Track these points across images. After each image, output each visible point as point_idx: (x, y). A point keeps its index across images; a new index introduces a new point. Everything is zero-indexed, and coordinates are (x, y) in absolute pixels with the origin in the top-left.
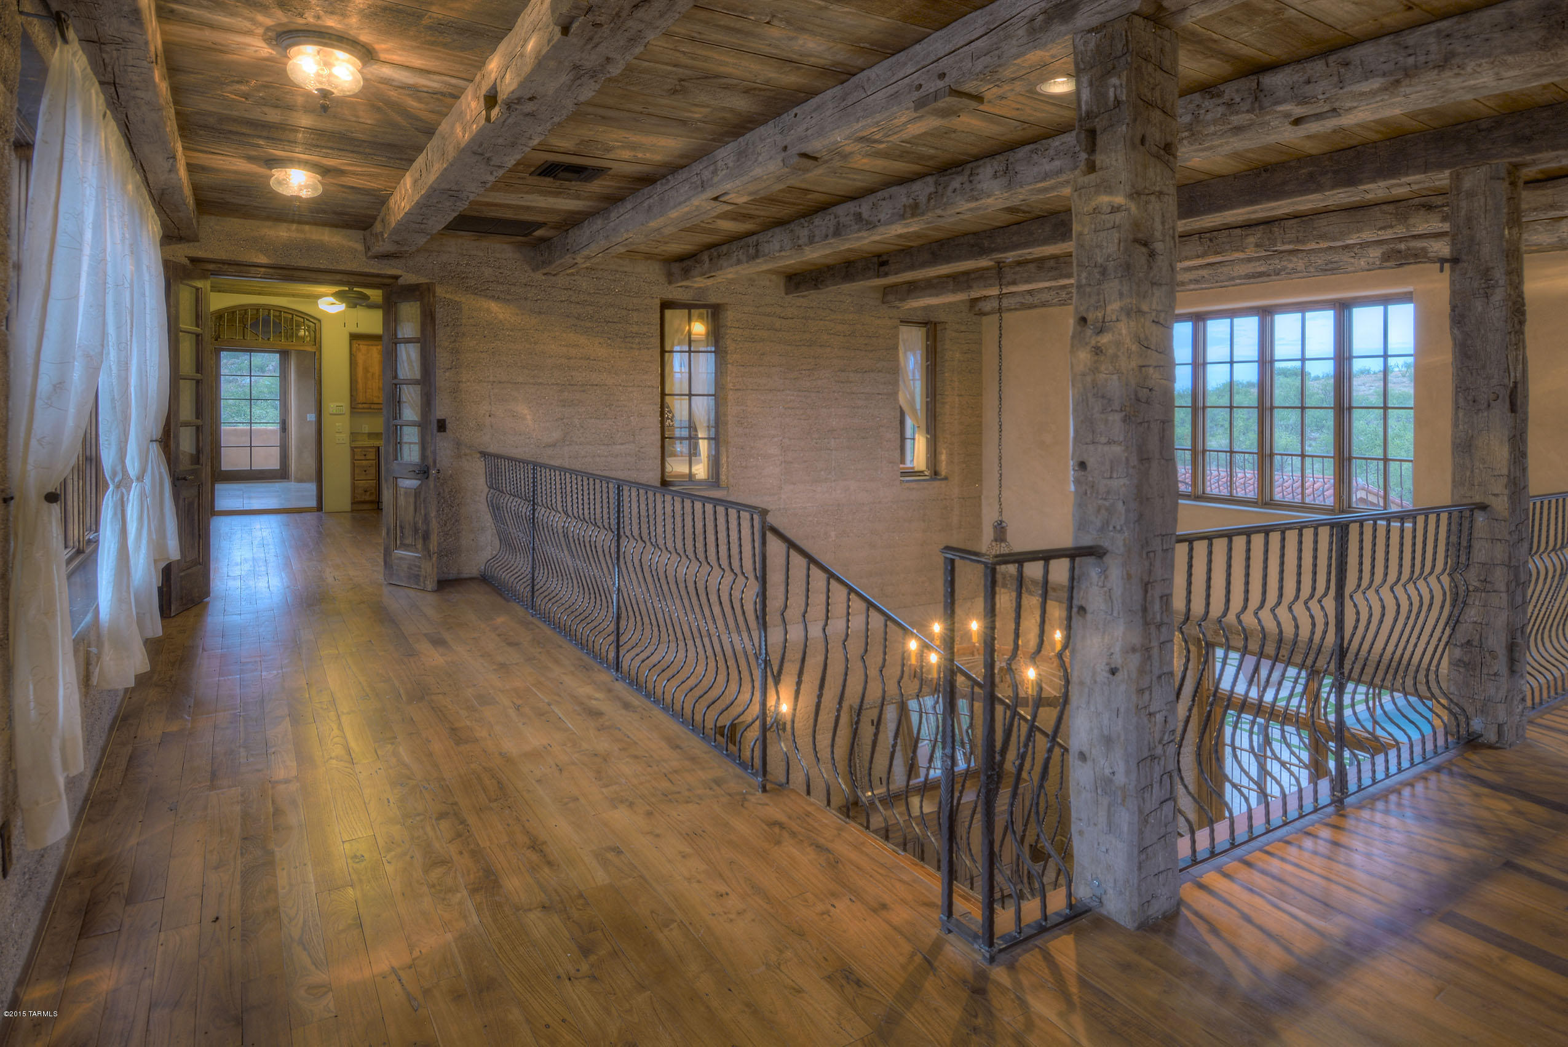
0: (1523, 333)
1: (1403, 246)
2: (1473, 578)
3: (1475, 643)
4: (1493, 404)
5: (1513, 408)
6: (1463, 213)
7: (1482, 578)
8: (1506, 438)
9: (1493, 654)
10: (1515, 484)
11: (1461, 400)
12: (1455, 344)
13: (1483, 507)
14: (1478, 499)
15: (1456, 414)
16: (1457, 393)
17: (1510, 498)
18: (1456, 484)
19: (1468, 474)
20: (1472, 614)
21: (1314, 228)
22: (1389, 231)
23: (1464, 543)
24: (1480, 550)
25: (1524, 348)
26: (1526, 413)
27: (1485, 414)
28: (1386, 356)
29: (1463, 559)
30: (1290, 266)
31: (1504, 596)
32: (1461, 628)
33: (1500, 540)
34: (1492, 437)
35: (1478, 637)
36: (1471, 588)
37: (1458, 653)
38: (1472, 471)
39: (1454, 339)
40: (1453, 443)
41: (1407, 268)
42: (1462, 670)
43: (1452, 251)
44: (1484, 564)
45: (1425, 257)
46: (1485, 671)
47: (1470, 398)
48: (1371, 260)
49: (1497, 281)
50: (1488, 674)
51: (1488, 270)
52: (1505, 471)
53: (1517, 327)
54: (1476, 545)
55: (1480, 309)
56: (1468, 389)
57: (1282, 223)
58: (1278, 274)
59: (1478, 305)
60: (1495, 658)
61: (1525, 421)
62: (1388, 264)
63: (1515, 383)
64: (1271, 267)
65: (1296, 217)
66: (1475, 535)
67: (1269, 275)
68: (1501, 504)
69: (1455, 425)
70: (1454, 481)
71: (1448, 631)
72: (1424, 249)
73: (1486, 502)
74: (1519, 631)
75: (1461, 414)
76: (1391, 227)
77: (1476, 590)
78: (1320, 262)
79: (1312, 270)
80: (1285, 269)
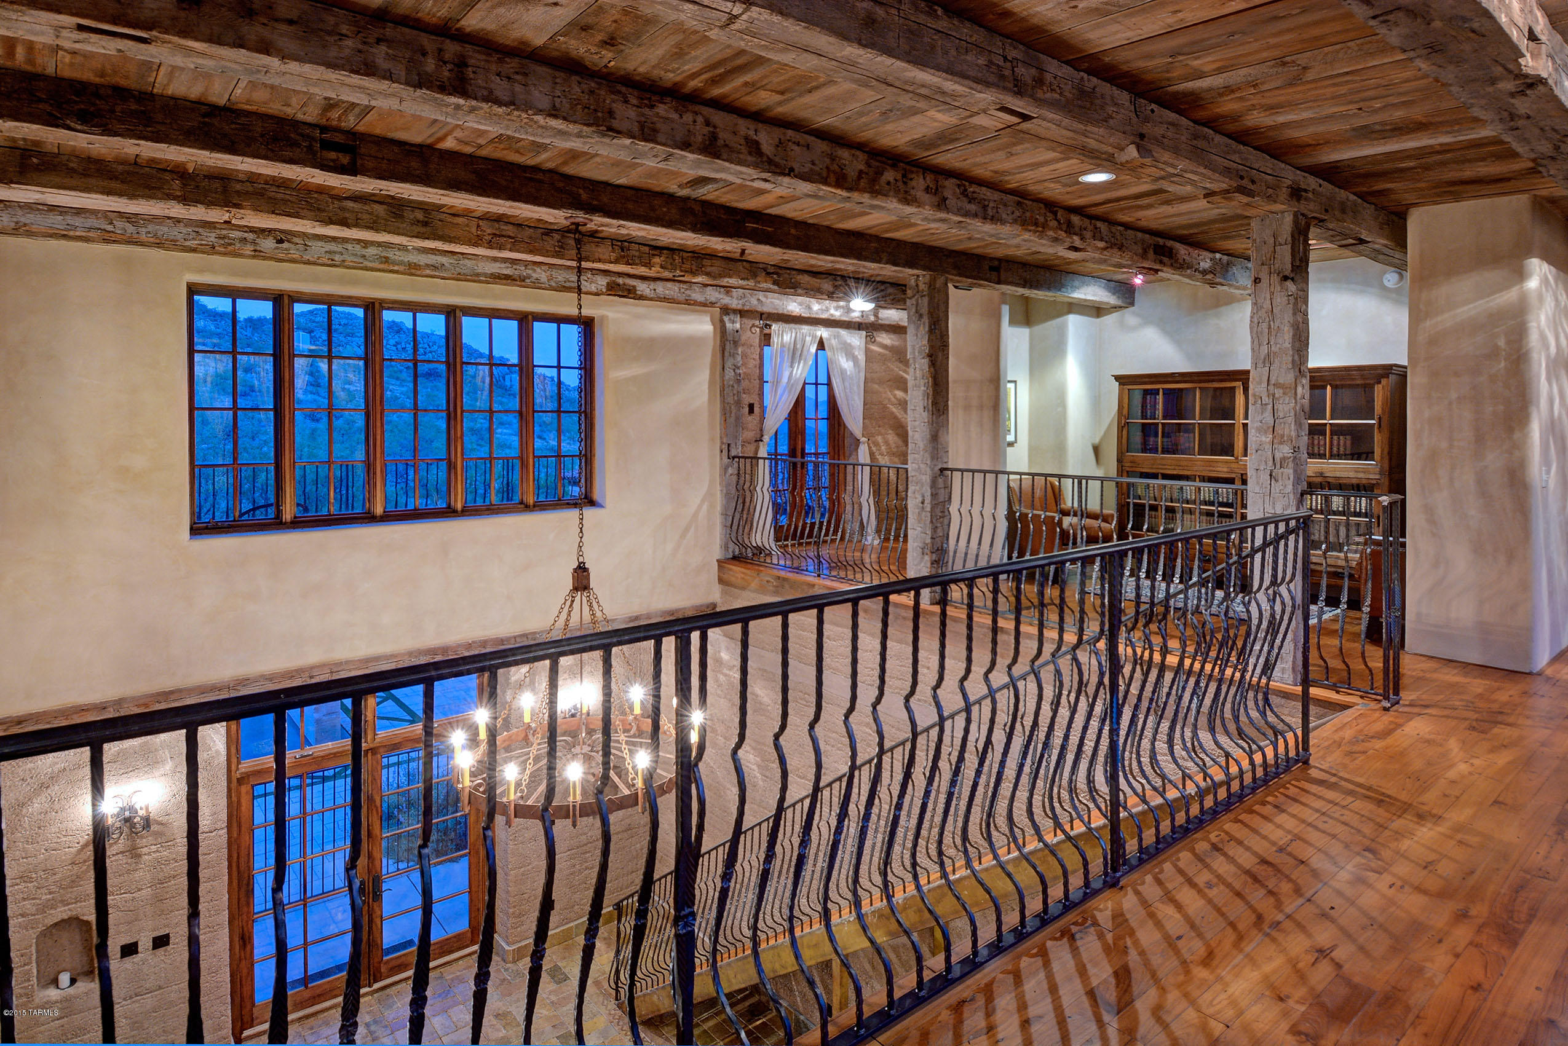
1: (620, 281)
30: (535, 275)
45: (635, 293)
48: (600, 287)
64: (517, 272)
67: (515, 280)
72: (634, 287)
78: (560, 278)
79: (554, 284)
80: (529, 277)
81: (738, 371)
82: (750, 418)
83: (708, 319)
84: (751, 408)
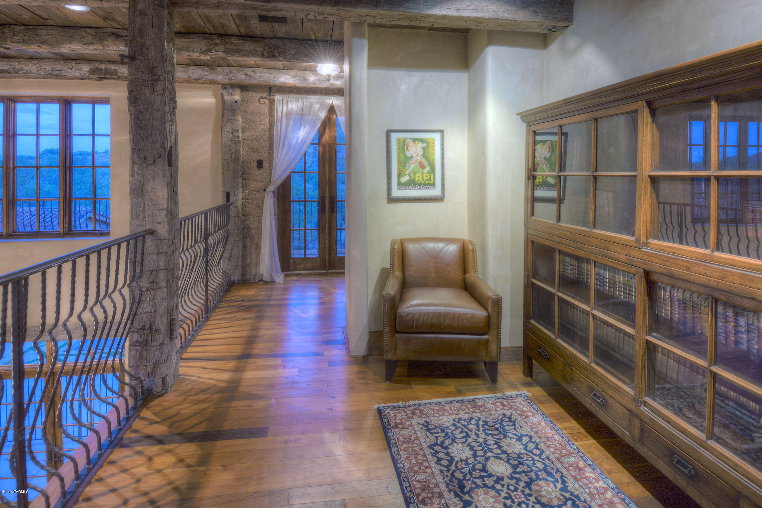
0: (175, 115)
1: (103, 67)
2: (144, 283)
3: (147, 327)
4: (157, 160)
5: (170, 164)
6: (137, 25)
7: (151, 281)
8: (165, 184)
9: (158, 331)
10: (171, 215)
11: (136, 158)
12: (131, 118)
13: (152, 232)
14: (148, 227)
15: (133, 167)
16: (133, 153)
17: (168, 224)
18: (134, 216)
19: (141, 210)
20: (146, 307)
21: (37, 36)
22: (91, 47)
23: (139, 258)
24: (149, 262)
25: (176, 125)
26: (177, 167)
27: (152, 168)
28: (93, 135)
29: (138, 270)
30: (26, 68)
31: (165, 290)
32: (138, 318)
33: (162, 253)
34: (157, 184)
35: (149, 322)
36: (144, 289)
37: (136, 336)
38: (144, 208)
39: (131, 114)
40: (131, 188)
41: (106, 81)
42: (138, 348)
43: (129, 51)
44: (152, 271)
45: (116, 75)
46: (153, 344)
47: (142, 156)
48: (83, 73)
49: (159, 76)
50: (156, 346)
51: (153, 68)
52: (165, 206)
53: (172, 110)
54: (147, 258)
55: (148, 95)
56: (140, 150)
57: (12, 27)
58: (17, 73)
59: (147, 91)
60: (160, 333)
61: (176, 172)
62: (93, 76)
63: (171, 147)
64: (12, 67)
65: (23, 25)
66: (146, 252)
68: (163, 230)
69: (132, 176)
70: (131, 216)
71: (129, 322)
73: (154, 229)
74: (175, 310)
75: (136, 168)
76: (92, 44)
77: (148, 289)
78: (48, 68)
79: (42, 73)
80: (22, 70)
81: (236, 134)
82: (259, 172)
83: (210, 93)
84: (260, 164)
